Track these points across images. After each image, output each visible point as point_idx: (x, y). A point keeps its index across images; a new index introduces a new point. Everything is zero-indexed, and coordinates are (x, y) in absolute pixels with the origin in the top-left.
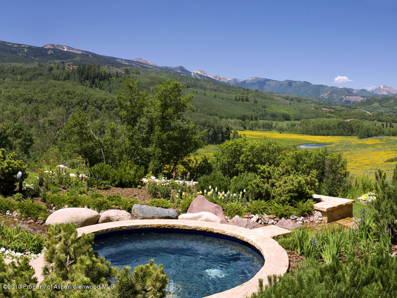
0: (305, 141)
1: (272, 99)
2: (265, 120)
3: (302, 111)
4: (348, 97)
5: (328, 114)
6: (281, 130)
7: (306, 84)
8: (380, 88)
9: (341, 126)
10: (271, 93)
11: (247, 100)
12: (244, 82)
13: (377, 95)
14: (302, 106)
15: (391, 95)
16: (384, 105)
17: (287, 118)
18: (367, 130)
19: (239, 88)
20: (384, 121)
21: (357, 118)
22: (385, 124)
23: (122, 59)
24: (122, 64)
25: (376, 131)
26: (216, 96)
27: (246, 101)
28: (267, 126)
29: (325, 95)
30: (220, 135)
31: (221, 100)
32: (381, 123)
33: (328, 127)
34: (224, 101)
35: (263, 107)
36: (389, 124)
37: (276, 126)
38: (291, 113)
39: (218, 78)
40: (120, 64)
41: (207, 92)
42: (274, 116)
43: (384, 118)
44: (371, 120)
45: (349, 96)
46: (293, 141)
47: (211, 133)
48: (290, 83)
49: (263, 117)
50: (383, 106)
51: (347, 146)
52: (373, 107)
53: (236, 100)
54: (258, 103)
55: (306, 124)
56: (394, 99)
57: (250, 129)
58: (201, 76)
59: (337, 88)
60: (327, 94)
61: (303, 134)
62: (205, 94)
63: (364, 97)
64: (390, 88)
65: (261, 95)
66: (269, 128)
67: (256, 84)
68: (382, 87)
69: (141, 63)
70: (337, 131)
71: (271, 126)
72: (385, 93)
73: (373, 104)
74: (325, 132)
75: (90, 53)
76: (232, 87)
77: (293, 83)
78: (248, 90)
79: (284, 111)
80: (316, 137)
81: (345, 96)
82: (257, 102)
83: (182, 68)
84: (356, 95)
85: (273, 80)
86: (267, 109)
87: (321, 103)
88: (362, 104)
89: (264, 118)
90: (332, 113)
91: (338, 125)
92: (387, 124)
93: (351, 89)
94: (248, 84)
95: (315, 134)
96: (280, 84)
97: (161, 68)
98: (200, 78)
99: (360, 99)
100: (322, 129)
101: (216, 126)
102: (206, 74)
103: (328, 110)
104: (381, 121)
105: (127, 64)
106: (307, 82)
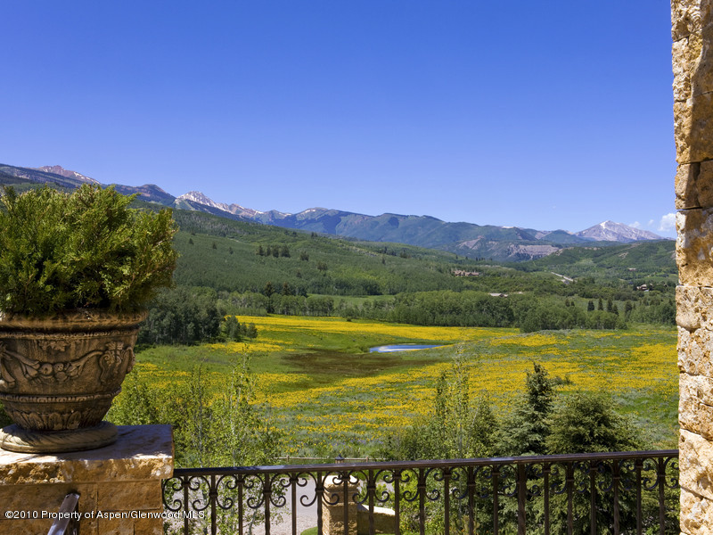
0: (393, 337)
1: (347, 252)
2: (323, 293)
3: (406, 276)
4: (522, 247)
5: (467, 282)
6: (351, 316)
7: (429, 220)
8: (598, 227)
9: (484, 307)
10: (350, 239)
11: (286, 254)
12: (293, 217)
13: (589, 242)
14: (408, 265)
15: (626, 243)
16: (604, 262)
17: (372, 290)
18: (543, 316)
19: (277, 229)
20: (595, 296)
21: (532, 289)
22: (596, 303)
24: (12, 177)
25: (565, 317)
26: (218, 246)
27: (283, 255)
28: (320, 307)
29: (472, 244)
30: (190, 326)
32: (588, 300)
33: (454, 309)
34: (232, 255)
35: (320, 268)
36: (605, 304)
37: (341, 307)
38: (382, 280)
39: (235, 209)
40: (7, 176)
41: (197, 239)
42: (344, 287)
43: (595, 290)
44: (564, 294)
45: (526, 244)
46: (365, 337)
47: (166, 322)
48: (394, 220)
50: (602, 266)
51: (478, 350)
52: (578, 267)
53: (261, 253)
54: (311, 260)
55: (406, 302)
56: (629, 251)
57: (283, 313)
58: (196, 205)
59: (498, 228)
60: (475, 241)
61: (399, 322)
62: (191, 242)
63: (560, 246)
64: (622, 226)
65: (322, 244)
66: (325, 310)
67: (319, 221)
68: (603, 225)
69: (59, 176)
70: (475, 317)
71: (331, 306)
72: (611, 238)
73: (579, 260)
74: (448, 318)
76: (263, 228)
77: (401, 220)
78: (295, 233)
79: (368, 277)
80: (426, 328)
81: (517, 246)
82: (307, 259)
84: (541, 242)
85: (356, 214)
86: (328, 272)
87: (460, 259)
88: (554, 259)
89: (322, 290)
90: (474, 279)
91: (478, 305)
92: (600, 303)
93: (532, 230)
94: (300, 222)
95: (425, 323)
96: (372, 222)
98: (193, 209)
99: (550, 250)
100: (441, 312)
101: (181, 306)
102: (208, 201)
103: (467, 274)
104: (587, 297)
105: (24, 177)
106: (431, 217)
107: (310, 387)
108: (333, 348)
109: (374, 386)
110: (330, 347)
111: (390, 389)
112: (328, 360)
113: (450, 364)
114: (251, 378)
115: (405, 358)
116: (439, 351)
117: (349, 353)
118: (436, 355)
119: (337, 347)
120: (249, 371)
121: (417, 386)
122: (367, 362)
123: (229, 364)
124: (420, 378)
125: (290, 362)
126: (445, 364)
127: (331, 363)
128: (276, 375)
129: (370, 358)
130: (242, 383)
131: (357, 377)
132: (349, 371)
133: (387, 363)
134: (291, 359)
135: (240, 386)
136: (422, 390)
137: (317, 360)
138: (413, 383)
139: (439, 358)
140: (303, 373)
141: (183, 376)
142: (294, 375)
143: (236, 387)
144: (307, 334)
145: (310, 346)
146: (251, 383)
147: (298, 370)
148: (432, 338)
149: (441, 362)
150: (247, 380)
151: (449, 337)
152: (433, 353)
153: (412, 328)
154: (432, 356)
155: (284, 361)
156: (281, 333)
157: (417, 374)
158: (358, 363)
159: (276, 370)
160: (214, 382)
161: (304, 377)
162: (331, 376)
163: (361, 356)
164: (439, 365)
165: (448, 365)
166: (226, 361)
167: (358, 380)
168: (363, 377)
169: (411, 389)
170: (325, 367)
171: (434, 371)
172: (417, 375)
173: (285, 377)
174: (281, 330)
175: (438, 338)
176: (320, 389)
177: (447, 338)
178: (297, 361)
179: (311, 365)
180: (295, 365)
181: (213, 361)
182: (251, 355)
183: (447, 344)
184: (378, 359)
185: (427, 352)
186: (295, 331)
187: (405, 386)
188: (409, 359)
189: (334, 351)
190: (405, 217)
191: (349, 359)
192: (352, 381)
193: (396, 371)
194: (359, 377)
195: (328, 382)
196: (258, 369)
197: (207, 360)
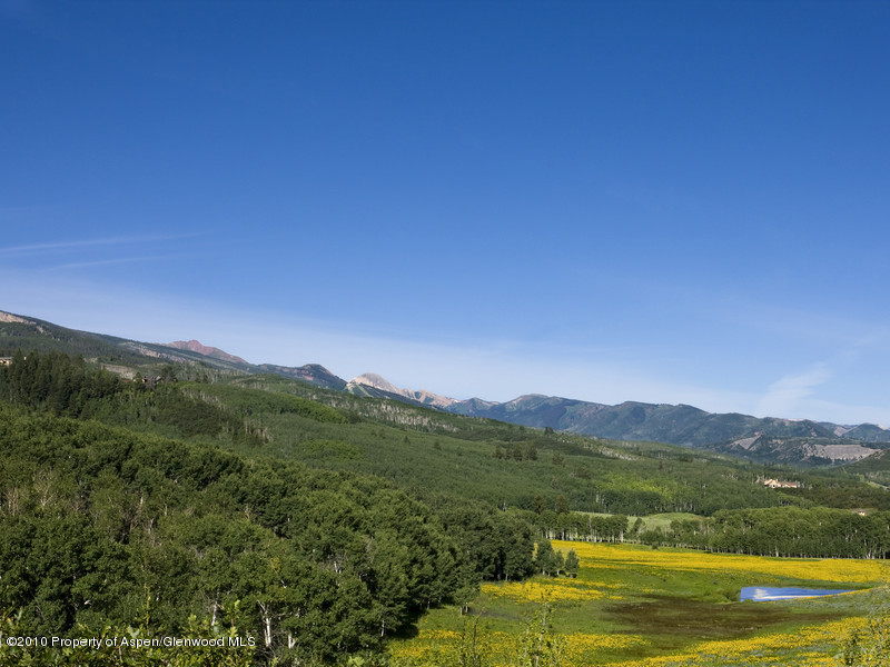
4: (819, 447)
7: (688, 412)
11: (533, 457)
23: (138, 343)
24: (141, 356)
26: (441, 445)
27: (528, 459)
28: (610, 530)
29: (748, 443)
31: (456, 456)
34: (463, 458)
35: (580, 476)
37: (637, 527)
40: (134, 354)
41: (412, 435)
46: (733, 577)
49: (585, 502)
53: (499, 456)
54: (566, 466)
58: (374, 391)
60: (753, 440)
62: (406, 441)
65: (562, 442)
66: (616, 533)
71: (624, 527)
75: (39, 322)
77: (649, 411)
81: (811, 445)
83: (316, 370)
86: (593, 481)
90: (792, 491)
94: (515, 414)
97: (256, 369)
105: (153, 354)
106: (689, 407)
107: (646, 656)
108: (683, 594)
109: (747, 653)
110: (677, 593)
111: (772, 659)
112: (675, 613)
113: (865, 619)
114: (554, 642)
115: (795, 611)
116: (847, 599)
117: (709, 602)
118: (844, 606)
119: (690, 593)
120: (552, 631)
121: (815, 654)
122: (736, 615)
123: (520, 619)
124: (819, 641)
125: (615, 615)
126: (857, 619)
127: (680, 618)
128: (594, 637)
129: (740, 610)
130: (540, 648)
131: (720, 639)
132: (708, 629)
133: (766, 618)
134: (618, 611)
135: (538, 653)
136: (822, 660)
137: (659, 614)
138: (807, 648)
139: (848, 609)
140: (635, 633)
141: (449, 638)
142: (622, 637)
143: (531, 654)
144: (641, 572)
145: (647, 591)
146: (554, 649)
147: (628, 628)
148: (838, 580)
149: (850, 616)
150: (549, 645)
151: (863, 577)
152: (840, 601)
153: (806, 564)
154: (836, 606)
155: (607, 615)
156: (602, 570)
157: (813, 634)
158: (720, 619)
159: (593, 629)
160: (496, 647)
161: (637, 639)
162: (680, 639)
163: (727, 607)
164: (848, 621)
165: (862, 622)
166: (516, 614)
167: (721, 644)
168: (729, 639)
169: (805, 658)
170: (670, 624)
171: (840, 631)
172: (813, 637)
173: (607, 640)
174: (602, 566)
175: (847, 579)
176: (663, 659)
177: (860, 579)
178: (626, 614)
179: (649, 620)
180: (623, 621)
181: (496, 615)
182: (554, 605)
183: (861, 588)
184: (754, 611)
185: (829, 600)
186: (625, 567)
187: (794, 653)
188: (801, 611)
189: (685, 600)
190: (654, 406)
191: (707, 611)
192: (713, 646)
193: (780, 630)
194: (723, 639)
195: (675, 648)
196: (566, 626)
197: (486, 614)
